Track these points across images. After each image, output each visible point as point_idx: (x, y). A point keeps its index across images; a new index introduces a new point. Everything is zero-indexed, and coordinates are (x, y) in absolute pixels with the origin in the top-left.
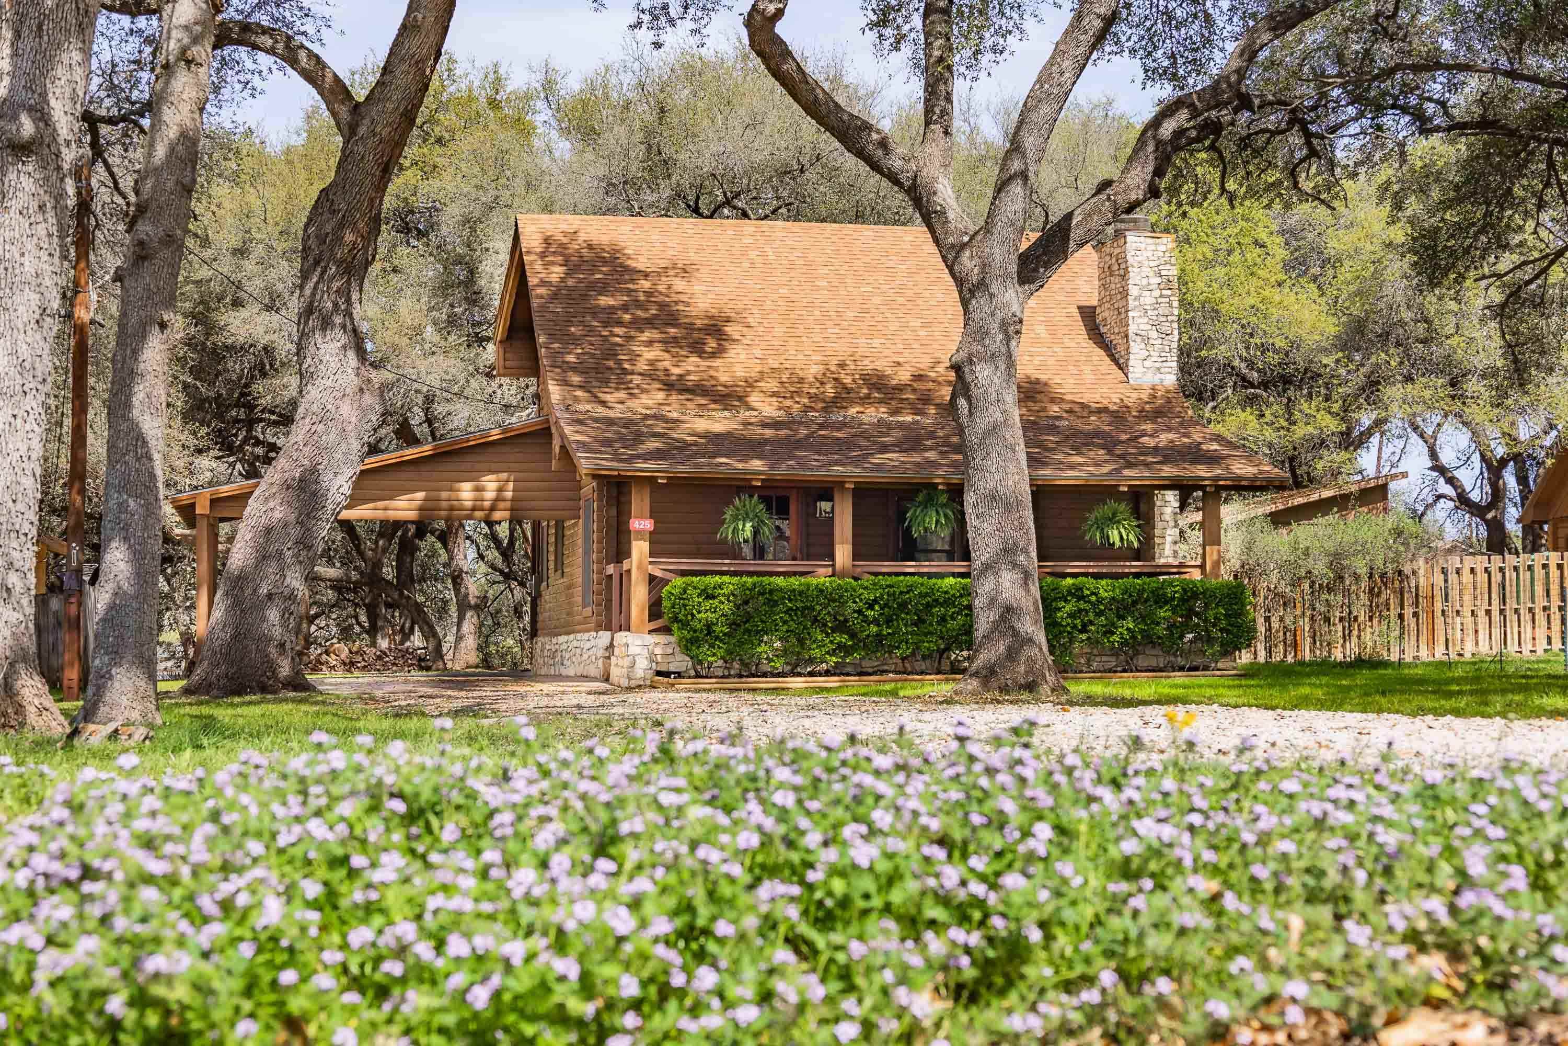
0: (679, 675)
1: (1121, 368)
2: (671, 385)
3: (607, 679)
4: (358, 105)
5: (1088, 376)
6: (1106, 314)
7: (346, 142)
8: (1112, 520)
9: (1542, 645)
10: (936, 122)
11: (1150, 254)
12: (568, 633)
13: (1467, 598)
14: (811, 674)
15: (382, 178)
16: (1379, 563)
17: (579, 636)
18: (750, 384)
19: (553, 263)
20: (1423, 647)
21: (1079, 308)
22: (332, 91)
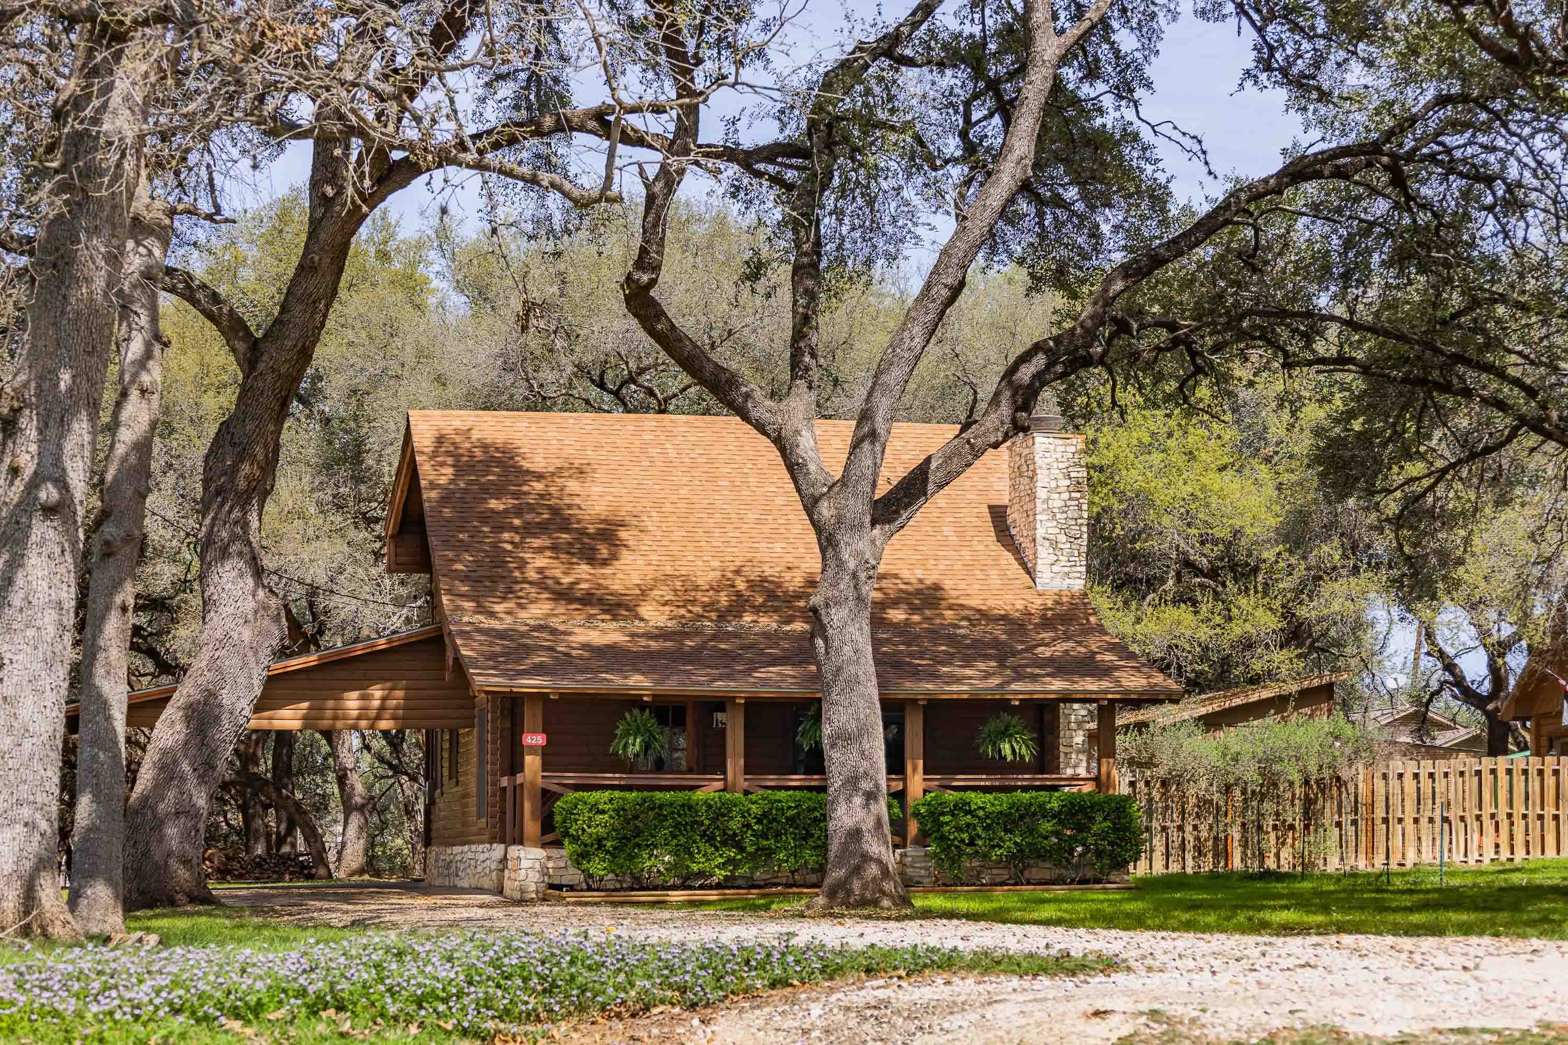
0: (571, 888)
1: (1029, 573)
2: (564, 595)
3: (501, 892)
4: (257, 341)
5: (995, 581)
6: (1015, 516)
7: (246, 377)
8: (1005, 734)
9: (1489, 853)
10: (801, 378)
11: (1059, 456)
12: (463, 844)
13: (1410, 805)
14: (701, 887)
15: (281, 411)
16: (1313, 769)
17: (473, 847)
18: (644, 593)
19: (442, 464)
20: (1361, 856)
21: (990, 507)
22: (231, 328)
